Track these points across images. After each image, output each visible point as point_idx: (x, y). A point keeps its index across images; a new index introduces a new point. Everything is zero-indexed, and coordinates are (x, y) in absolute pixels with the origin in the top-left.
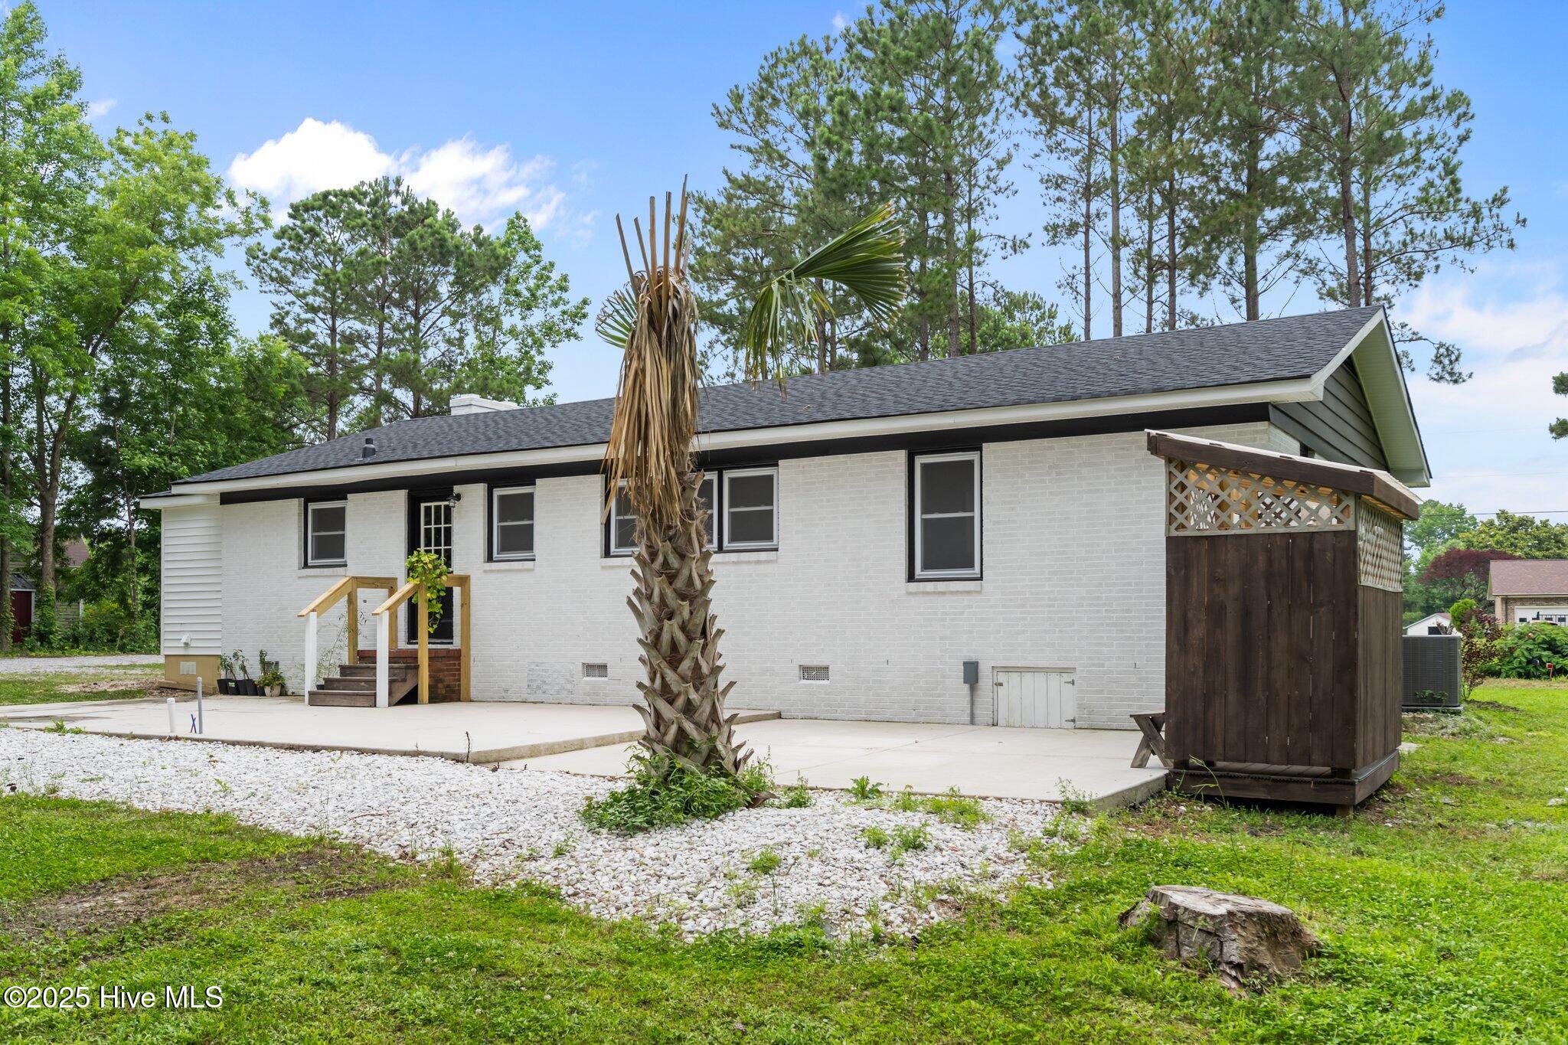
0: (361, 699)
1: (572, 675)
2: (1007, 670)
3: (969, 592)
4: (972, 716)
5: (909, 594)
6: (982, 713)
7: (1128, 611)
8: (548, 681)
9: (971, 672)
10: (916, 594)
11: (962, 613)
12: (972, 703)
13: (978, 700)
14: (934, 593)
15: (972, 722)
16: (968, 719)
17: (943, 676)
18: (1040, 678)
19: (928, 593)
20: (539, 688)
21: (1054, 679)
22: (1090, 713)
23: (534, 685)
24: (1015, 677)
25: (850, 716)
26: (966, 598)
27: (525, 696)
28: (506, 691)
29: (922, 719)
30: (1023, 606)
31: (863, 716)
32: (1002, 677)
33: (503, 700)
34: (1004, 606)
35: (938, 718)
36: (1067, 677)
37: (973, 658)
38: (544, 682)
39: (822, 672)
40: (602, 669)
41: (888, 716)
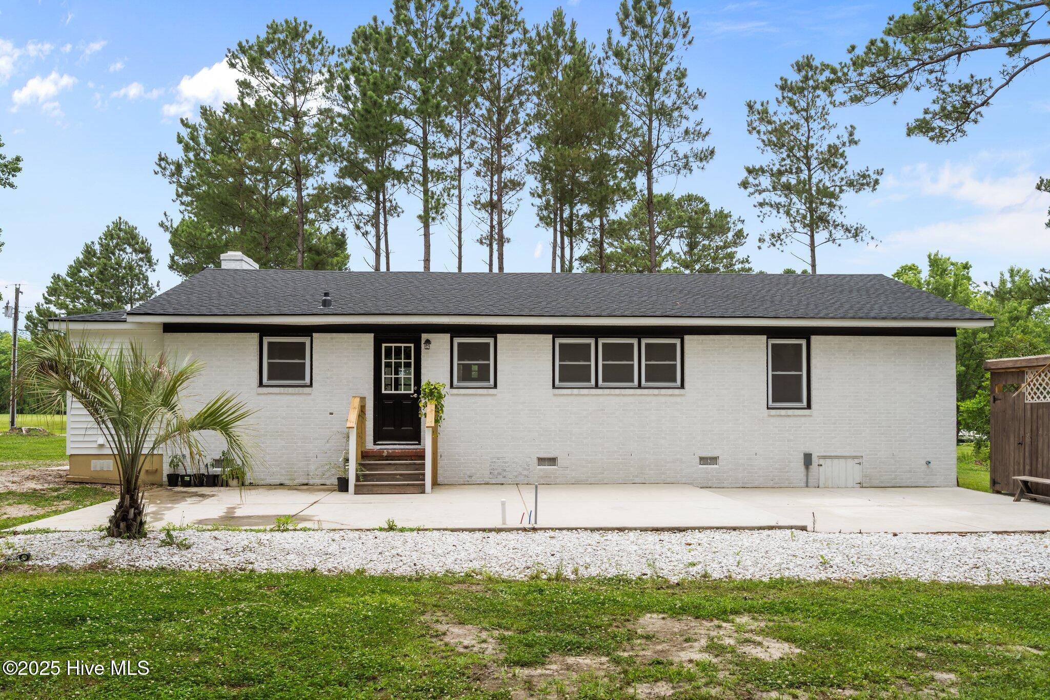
0: (412, 488)
1: (528, 465)
2: (825, 457)
3: (805, 416)
4: (807, 482)
5: (770, 416)
6: (812, 481)
7: (890, 427)
8: (507, 469)
9: (808, 459)
10: (773, 416)
11: (800, 427)
12: (807, 476)
13: (810, 474)
14: (784, 416)
15: (807, 486)
16: (804, 484)
17: (789, 462)
18: (842, 461)
19: (781, 416)
20: (499, 474)
21: (850, 462)
22: (870, 479)
23: (496, 472)
24: (829, 461)
25: (733, 486)
26: (803, 419)
27: (487, 480)
28: (470, 477)
29: (777, 486)
30: (835, 423)
31: (741, 485)
32: (821, 462)
33: (467, 483)
34: (824, 424)
35: (786, 485)
36: (857, 461)
37: (808, 451)
38: (505, 470)
39: (714, 460)
40: (552, 461)
41: (756, 484)
